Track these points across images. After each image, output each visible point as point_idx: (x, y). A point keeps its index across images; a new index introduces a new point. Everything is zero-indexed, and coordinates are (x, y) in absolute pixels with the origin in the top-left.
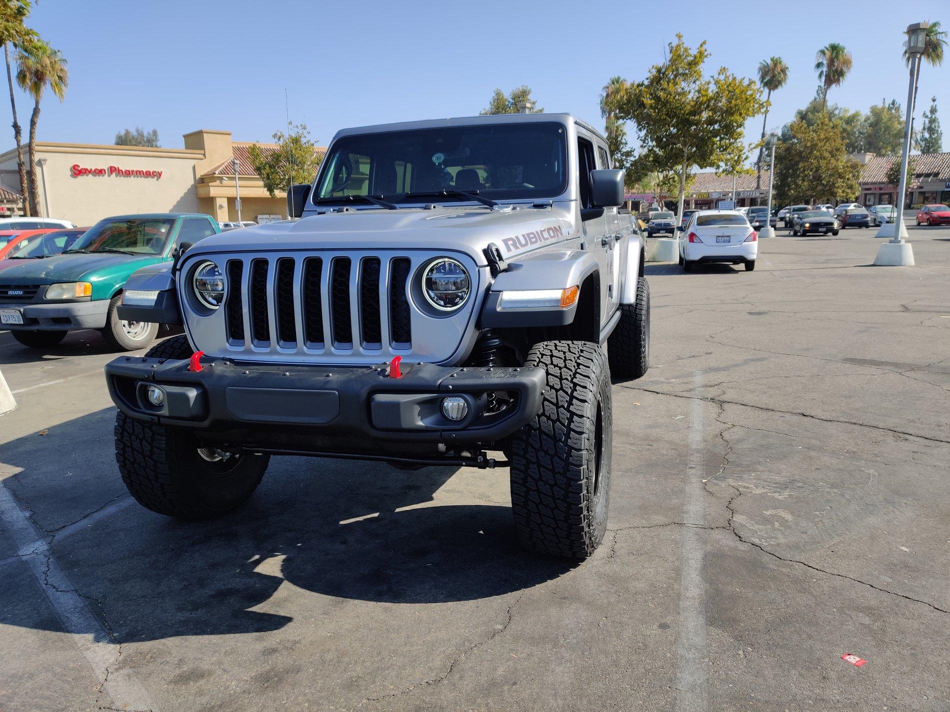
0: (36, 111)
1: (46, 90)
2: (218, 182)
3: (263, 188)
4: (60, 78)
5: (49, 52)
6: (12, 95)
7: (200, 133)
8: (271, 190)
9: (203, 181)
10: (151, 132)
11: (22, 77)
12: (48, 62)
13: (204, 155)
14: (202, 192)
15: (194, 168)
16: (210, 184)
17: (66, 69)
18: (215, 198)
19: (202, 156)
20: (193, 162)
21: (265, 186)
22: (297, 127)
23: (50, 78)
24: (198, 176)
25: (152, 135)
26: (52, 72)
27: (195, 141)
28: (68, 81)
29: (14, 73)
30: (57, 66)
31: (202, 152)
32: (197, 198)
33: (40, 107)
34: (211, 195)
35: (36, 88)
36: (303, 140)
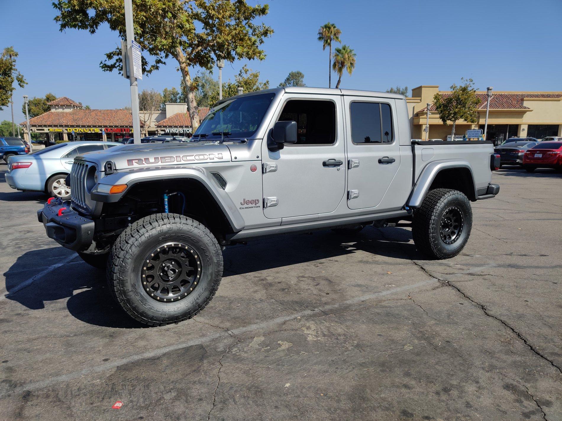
0: (339, 82)
1: (344, 70)
2: (425, 116)
3: (439, 119)
4: (351, 64)
5: (349, 51)
6: (330, 75)
7: (420, 88)
8: (444, 121)
9: (417, 115)
10: (404, 88)
11: (335, 65)
12: (347, 56)
13: (421, 100)
14: (416, 121)
15: (414, 108)
16: (421, 117)
17: (355, 59)
18: (422, 125)
19: (419, 101)
20: (413, 105)
21: (441, 118)
22: (467, 81)
23: (347, 64)
24: (415, 112)
25: (404, 90)
26: (348, 61)
27: (417, 92)
28: (355, 65)
29: (332, 63)
30: (351, 58)
31: (420, 98)
32: (413, 125)
33: (341, 79)
34: (420, 123)
35: (340, 70)
36: (469, 89)
